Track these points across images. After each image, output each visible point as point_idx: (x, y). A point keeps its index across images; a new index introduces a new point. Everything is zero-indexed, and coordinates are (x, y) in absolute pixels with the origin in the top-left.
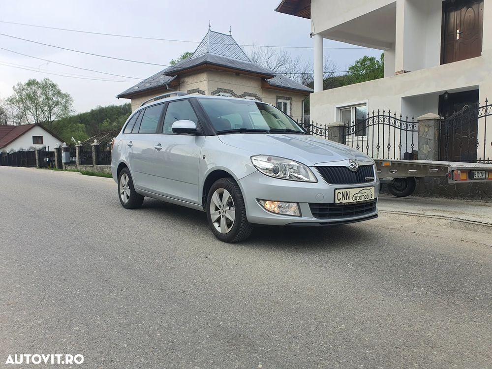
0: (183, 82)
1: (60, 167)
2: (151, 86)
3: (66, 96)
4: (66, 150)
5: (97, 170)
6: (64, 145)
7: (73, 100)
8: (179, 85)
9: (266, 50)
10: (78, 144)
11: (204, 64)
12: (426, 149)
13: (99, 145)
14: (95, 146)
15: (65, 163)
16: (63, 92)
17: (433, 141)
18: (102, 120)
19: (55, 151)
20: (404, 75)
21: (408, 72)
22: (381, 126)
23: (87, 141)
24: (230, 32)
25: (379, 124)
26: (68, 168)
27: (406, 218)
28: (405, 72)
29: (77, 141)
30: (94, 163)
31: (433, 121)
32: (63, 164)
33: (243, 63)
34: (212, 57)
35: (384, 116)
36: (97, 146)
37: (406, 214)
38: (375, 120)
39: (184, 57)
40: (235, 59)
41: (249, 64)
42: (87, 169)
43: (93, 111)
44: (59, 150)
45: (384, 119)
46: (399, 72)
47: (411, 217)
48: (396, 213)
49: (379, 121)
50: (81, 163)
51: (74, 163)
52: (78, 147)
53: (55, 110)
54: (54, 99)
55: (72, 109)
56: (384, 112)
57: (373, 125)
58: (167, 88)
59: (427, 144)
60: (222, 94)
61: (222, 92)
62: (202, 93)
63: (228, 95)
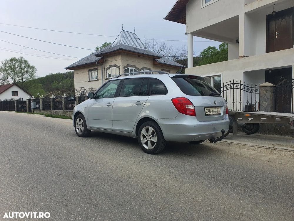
0: (106, 61)
1: (30, 111)
2: (86, 63)
3: (33, 68)
4: (34, 100)
5: (53, 113)
6: (33, 98)
7: (36, 70)
8: (104, 62)
9: (153, 42)
10: (42, 97)
11: (119, 50)
12: (265, 104)
13: (55, 98)
14: (52, 98)
15: (33, 109)
16: (31, 65)
17: (269, 100)
18: (53, 82)
19: (27, 101)
20: (245, 59)
21: (247, 57)
22: (235, 90)
23: (47, 95)
24: (135, 31)
25: (234, 88)
26: (35, 112)
27: (262, 150)
28: (245, 57)
29: (41, 95)
30: (52, 109)
31: (269, 88)
32: (32, 109)
33: (142, 50)
34: (124, 46)
35: (237, 84)
36: (53, 98)
37: (262, 147)
38: (231, 86)
39: (104, 46)
40: (137, 47)
41: (146, 50)
42: (47, 112)
43: (47, 76)
44: (29, 100)
45: (237, 85)
46: (241, 57)
47: (266, 149)
48: (255, 146)
49: (234, 87)
50: (43, 109)
51: (39, 108)
52: (42, 99)
53: (25, 76)
54: (25, 69)
55: (36, 75)
56: (237, 81)
57: (230, 89)
58: (97, 64)
59: (266, 101)
60: (130, 68)
61: (130, 66)
62: (118, 67)
63: (134, 69)
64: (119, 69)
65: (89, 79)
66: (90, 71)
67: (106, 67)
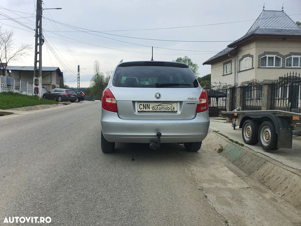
2: (220, 55)
8: (237, 53)
11: (252, 36)
24: (283, 8)
34: (262, 30)
58: (229, 56)
60: (268, 56)
61: (268, 54)
62: (252, 56)
63: (274, 56)
64: (253, 58)
65: (223, 73)
66: (224, 64)
67: (239, 58)
